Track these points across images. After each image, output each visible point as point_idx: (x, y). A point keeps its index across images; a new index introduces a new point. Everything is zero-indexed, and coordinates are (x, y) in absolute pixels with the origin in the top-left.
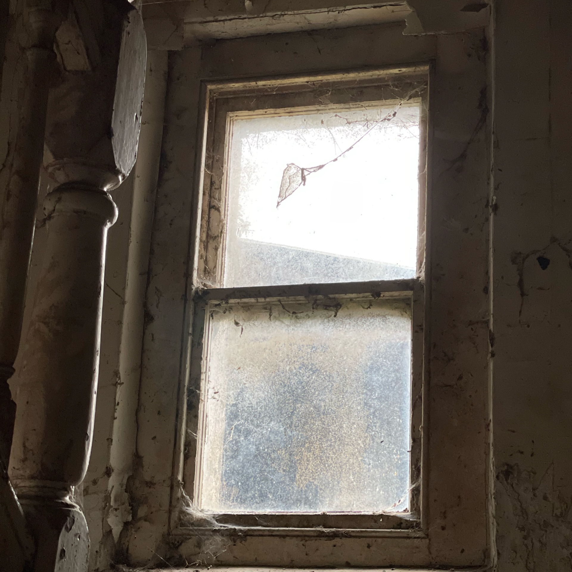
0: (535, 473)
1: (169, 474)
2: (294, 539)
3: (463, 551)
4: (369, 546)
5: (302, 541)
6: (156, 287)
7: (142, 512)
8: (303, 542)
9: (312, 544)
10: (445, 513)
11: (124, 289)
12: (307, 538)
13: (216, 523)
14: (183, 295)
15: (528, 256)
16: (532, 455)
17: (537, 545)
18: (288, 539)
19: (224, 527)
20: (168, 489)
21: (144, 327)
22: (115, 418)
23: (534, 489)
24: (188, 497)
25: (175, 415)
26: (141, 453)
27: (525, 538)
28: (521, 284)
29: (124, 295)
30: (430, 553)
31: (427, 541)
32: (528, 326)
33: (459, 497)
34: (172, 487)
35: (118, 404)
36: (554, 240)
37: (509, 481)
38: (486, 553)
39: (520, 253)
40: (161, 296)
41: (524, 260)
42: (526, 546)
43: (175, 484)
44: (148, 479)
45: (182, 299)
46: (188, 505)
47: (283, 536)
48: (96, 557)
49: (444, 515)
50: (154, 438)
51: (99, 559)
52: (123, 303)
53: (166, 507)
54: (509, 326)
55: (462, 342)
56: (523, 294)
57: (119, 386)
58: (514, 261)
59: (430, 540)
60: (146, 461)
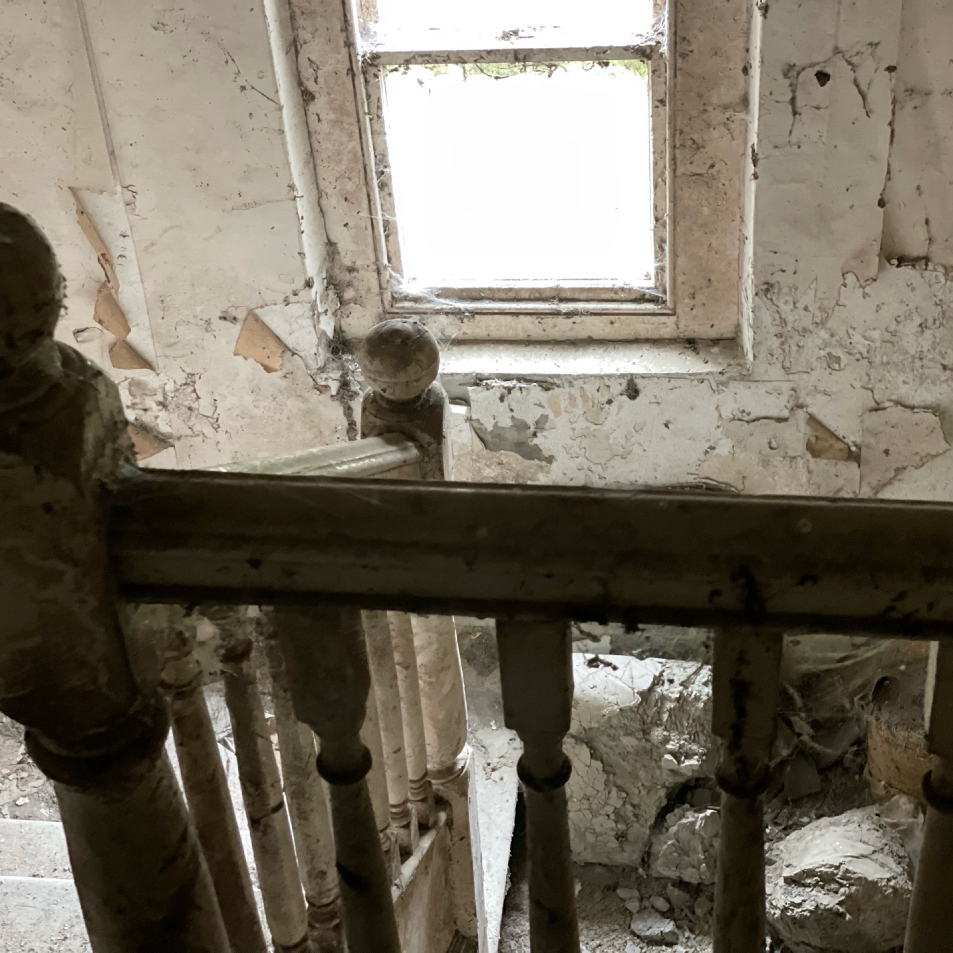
0: (796, 289)
1: (373, 258)
2: (529, 317)
3: (712, 326)
4: (612, 323)
5: (537, 318)
6: (309, 59)
7: (349, 294)
8: (539, 320)
9: (549, 321)
10: (694, 294)
11: (277, 92)
12: (542, 316)
13: (436, 299)
14: (348, 70)
15: (804, 69)
16: (795, 273)
17: (794, 348)
18: (521, 317)
19: (447, 304)
20: (375, 275)
21: (305, 109)
22: (303, 232)
23: (794, 303)
24: (398, 275)
25: (367, 202)
26: (334, 239)
27: (783, 343)
28: (793, 101)
29: (279, 99)
30: (678, 328)
31: (675, 318)
32: (799, 147)
33: (709, 280)
34: (379, 272)
35: (302, 218)
36: (837, 51)
37: (769, 296)
38: (738, 328)
39: (794, 65)
40: (318, 69)
41: (798, 74)
42: (783, 350)
43: (382, 268)
44: (349, 264)
45: (348, 74)
46: (399, 283)
47: (516, 314)
48: (316, 358)
49: (693, 297)
50: (346, 225)
51: (318, 358)
52: (280, 109)
53: (375, 289)
54: (776, 147)
55: (714, 129)
56: (795, 113)
57: (298, 199)
58: (786, 75)
59: (678, 317)
60: (341, 247)
